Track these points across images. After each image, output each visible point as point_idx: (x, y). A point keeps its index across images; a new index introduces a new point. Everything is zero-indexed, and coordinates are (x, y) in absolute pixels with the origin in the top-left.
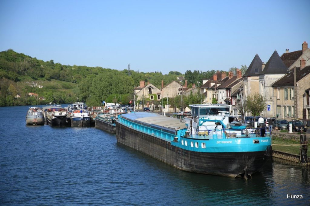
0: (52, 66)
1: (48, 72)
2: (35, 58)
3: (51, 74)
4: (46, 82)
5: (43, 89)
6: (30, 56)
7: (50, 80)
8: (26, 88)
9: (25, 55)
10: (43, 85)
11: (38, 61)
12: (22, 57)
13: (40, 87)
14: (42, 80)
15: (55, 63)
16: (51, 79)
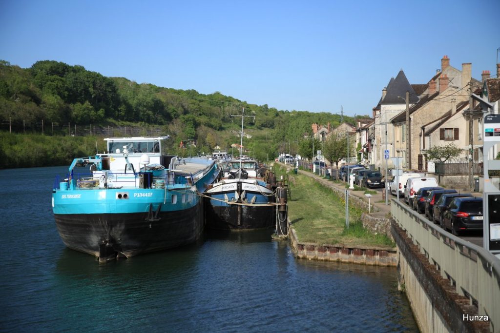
0: (265, 112)
1: (260, 119)
2: (245, 102)
3: (262, 122)
4: (256, 131)
5: (251, 139)
6: (239, 99)
7: (261, 129)
8: (230, 139)
9: (233, 99)
10: (251, 135)
11: (248, 105)
12: (230, 101)
13: (248, 137)
14: (252, 128)
15: (269, 107)
16: (263, 128)
